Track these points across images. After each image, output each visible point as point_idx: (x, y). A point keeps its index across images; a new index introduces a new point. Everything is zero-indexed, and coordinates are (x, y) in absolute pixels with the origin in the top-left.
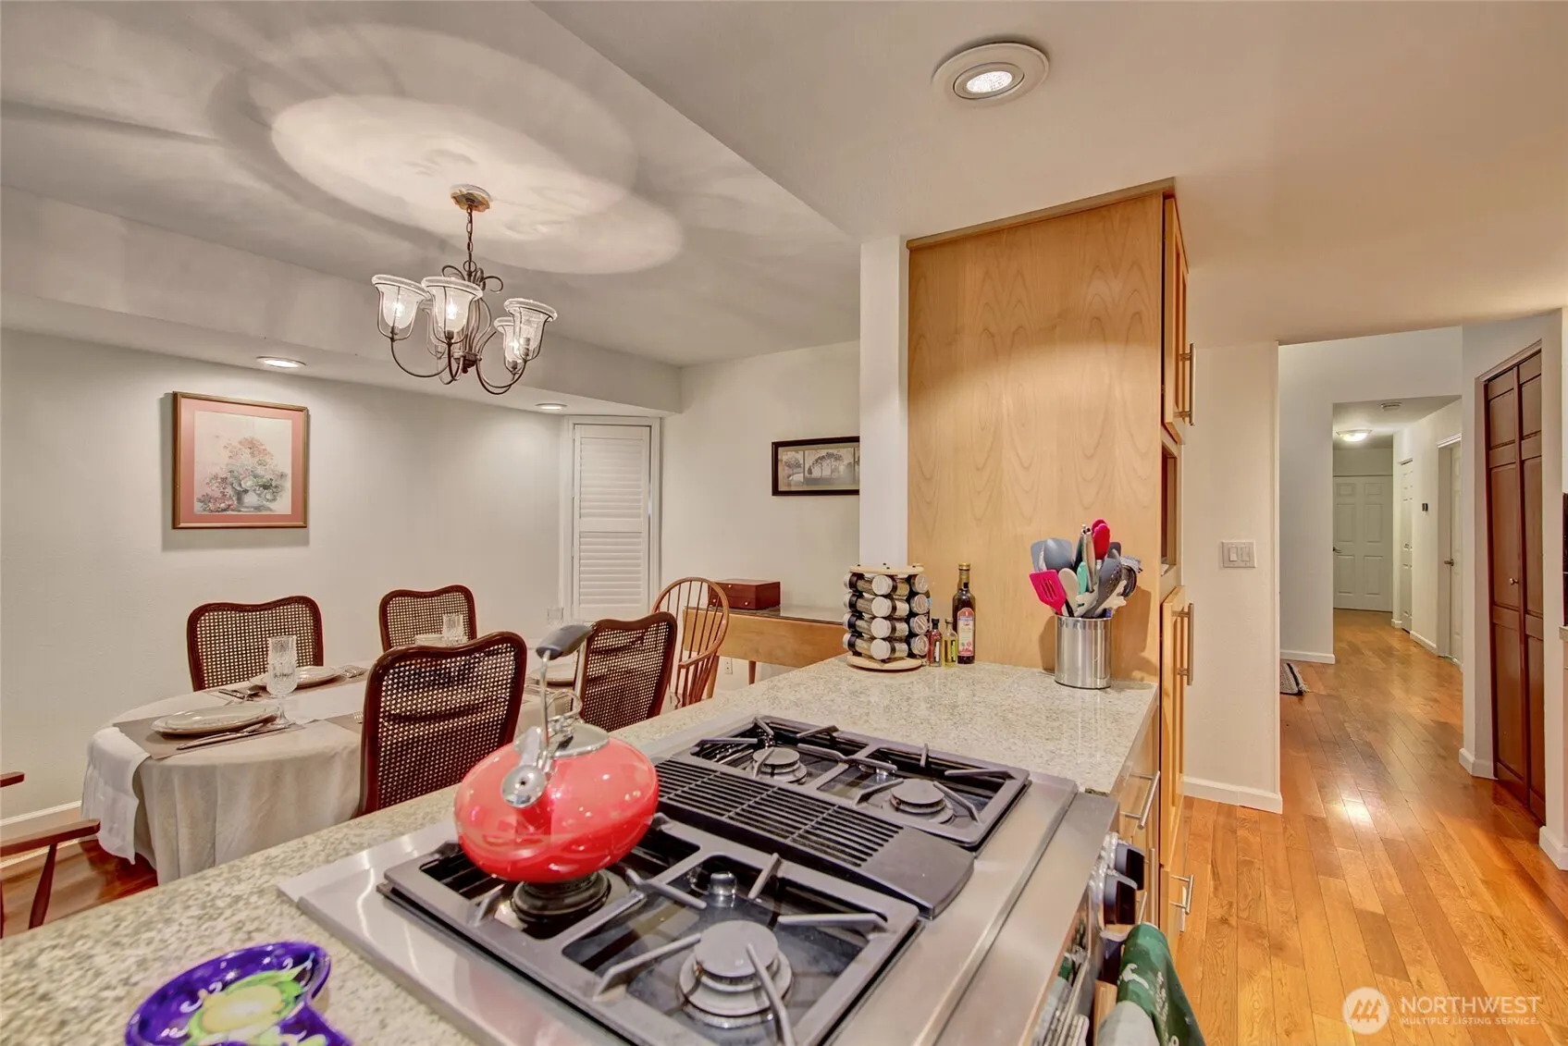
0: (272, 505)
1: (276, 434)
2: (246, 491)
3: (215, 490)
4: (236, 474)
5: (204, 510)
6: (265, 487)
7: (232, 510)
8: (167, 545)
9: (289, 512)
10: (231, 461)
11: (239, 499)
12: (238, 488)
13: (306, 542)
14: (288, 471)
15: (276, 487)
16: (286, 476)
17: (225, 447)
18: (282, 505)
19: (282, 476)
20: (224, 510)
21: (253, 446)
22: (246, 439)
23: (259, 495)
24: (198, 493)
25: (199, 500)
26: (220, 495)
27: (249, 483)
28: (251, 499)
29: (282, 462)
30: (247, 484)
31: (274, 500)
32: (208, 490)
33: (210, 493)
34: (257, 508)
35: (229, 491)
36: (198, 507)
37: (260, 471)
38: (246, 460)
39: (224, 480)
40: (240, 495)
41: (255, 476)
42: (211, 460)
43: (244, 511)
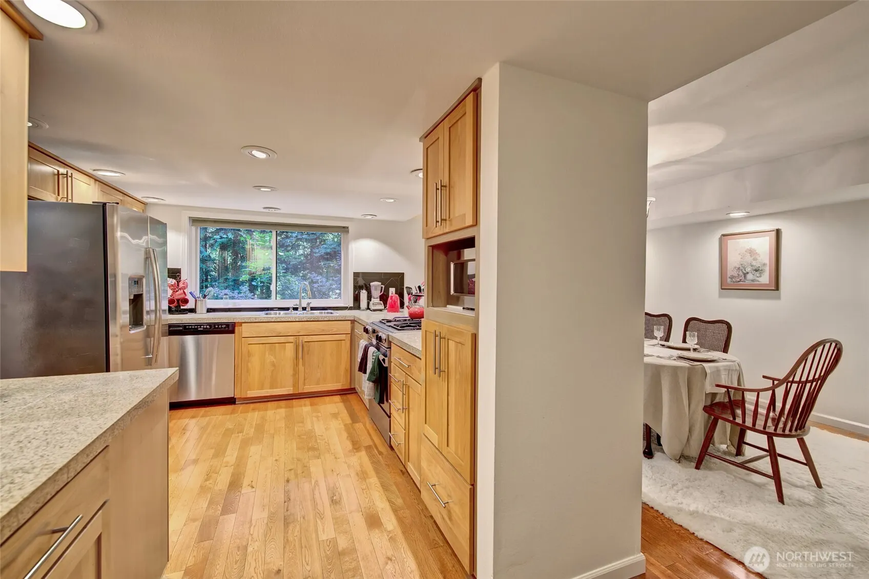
0: (760, 279)
1: (763, 246)
2: (748, 273)
3: (735, 273)
4: (743, 265)
5: (731, 282)
6: (756, 271)
7: (742, 282)
8: (721, 296)
10: (742, 260)
11: (745, 277)
12: (745, 272)
13: (779, 298)
14: (767, 262)
15: (762, 270)
16: (766, 264)
17: (739, 254)
18: (765, 279)
19: (764, 265)
20: (738, 282)
21: (751, 252)
22: (747, 249)
23: (753, 275)
24: (729, 275)
25: (729, 278)
26: (737, 275)
27: (749, 269)
28: (750, 277)
29: (765, 258)
30: (748, 269)
31: (760, 276)
32: (732, 273)
33: (734, 275)
34: (753, 281)
35: (741, 273)
36: (729, 280)
37: (754, 263)
38: (749, 259)
39: (739, 268)
40: (745, 274)
41: (752, 266)
42: (734, 259)
43: (747, 282)
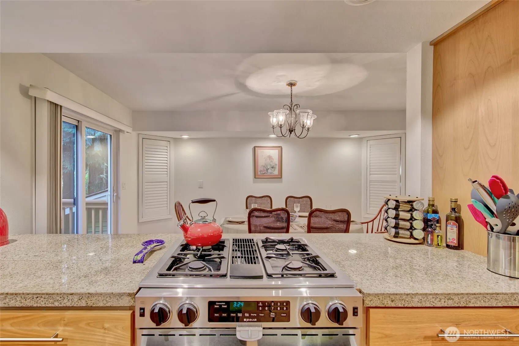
0: (274, 172)
1: (274, 153)
2: (268, 169)
3: (262, 169)
4: (266, 165)
6: (272, 168)
7: (266, 174)
8: (254, 182)
9: (278, 174)
10: (265, 162)
11: (267, 171)
13: (282, 182)
15: (275, 167)
17: (264, 158)
18: (276, 172)
19: (276, 164)
20: (264, 174)
21: (270, 157)
22: (268, 156)
23: (271, 170)
25: (259, 171)
26: (263, 170)
27: (269, 167)
28: (269, 171)
29: (276, 161)
31: (274, 171)
33: (261, 170)
34: (271, 173)
35: (265, 169)
36: (259, 173)
37: (271, 164)
38: (269, 161)
39: (264, 166)
40: (267, 170)
41: (270, 165)
42: (261, 162)
43: (268, 174)
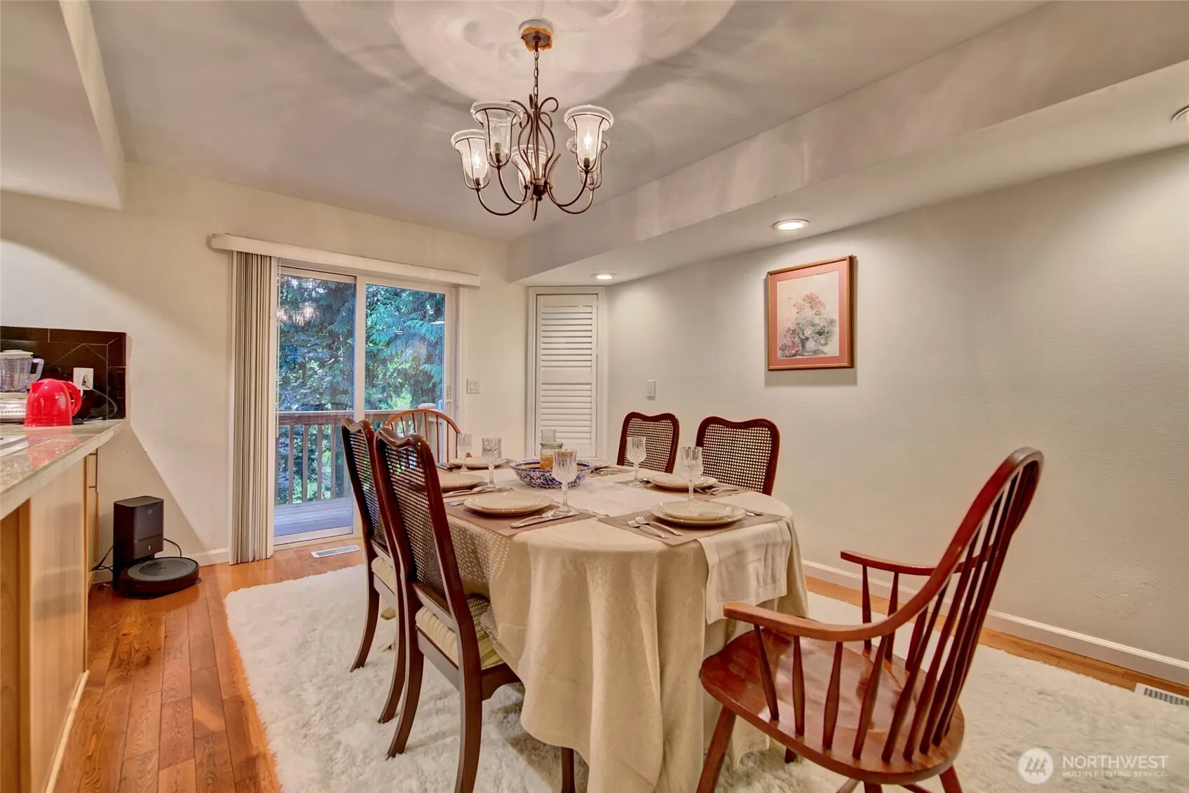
0: (825, 349)
1: (829, 285)
2: (807, 339)
3: (788, 341)
4: (801, 325)
5: (783, 356)
6: (820, 333)
7: (800, 355)
8: (768, 383)
9: (838, 354)
10: (799, 316)
11: (803, 346)
12: (802, 337)
13: (853, 381)
14: (836, 317)
15: (828, 332)
16: (835, 322)
17: (795, 306)
18: (833, 348)
19: (832, 322)
20: (794, 355)
21: (812, 300)
22: (807, 296)
23: (816, 341)
24: (779, 345)
25: (780, 349)
26: (791, 344)
27: (809, 332)
28: (811, 345)
29: (833, 309)
30: (808, 332)
31: (826, 344)
32: (785, 341)
33: (786, 343)
34: (815, 352)
35: (797, 340)
36: (779, 353)
37: (817, 321)
38: (809, 313)
39: (794, 331)
40: (804, 341)
41: (814, 325)
42: (787, 317)
43: (807, 356)
